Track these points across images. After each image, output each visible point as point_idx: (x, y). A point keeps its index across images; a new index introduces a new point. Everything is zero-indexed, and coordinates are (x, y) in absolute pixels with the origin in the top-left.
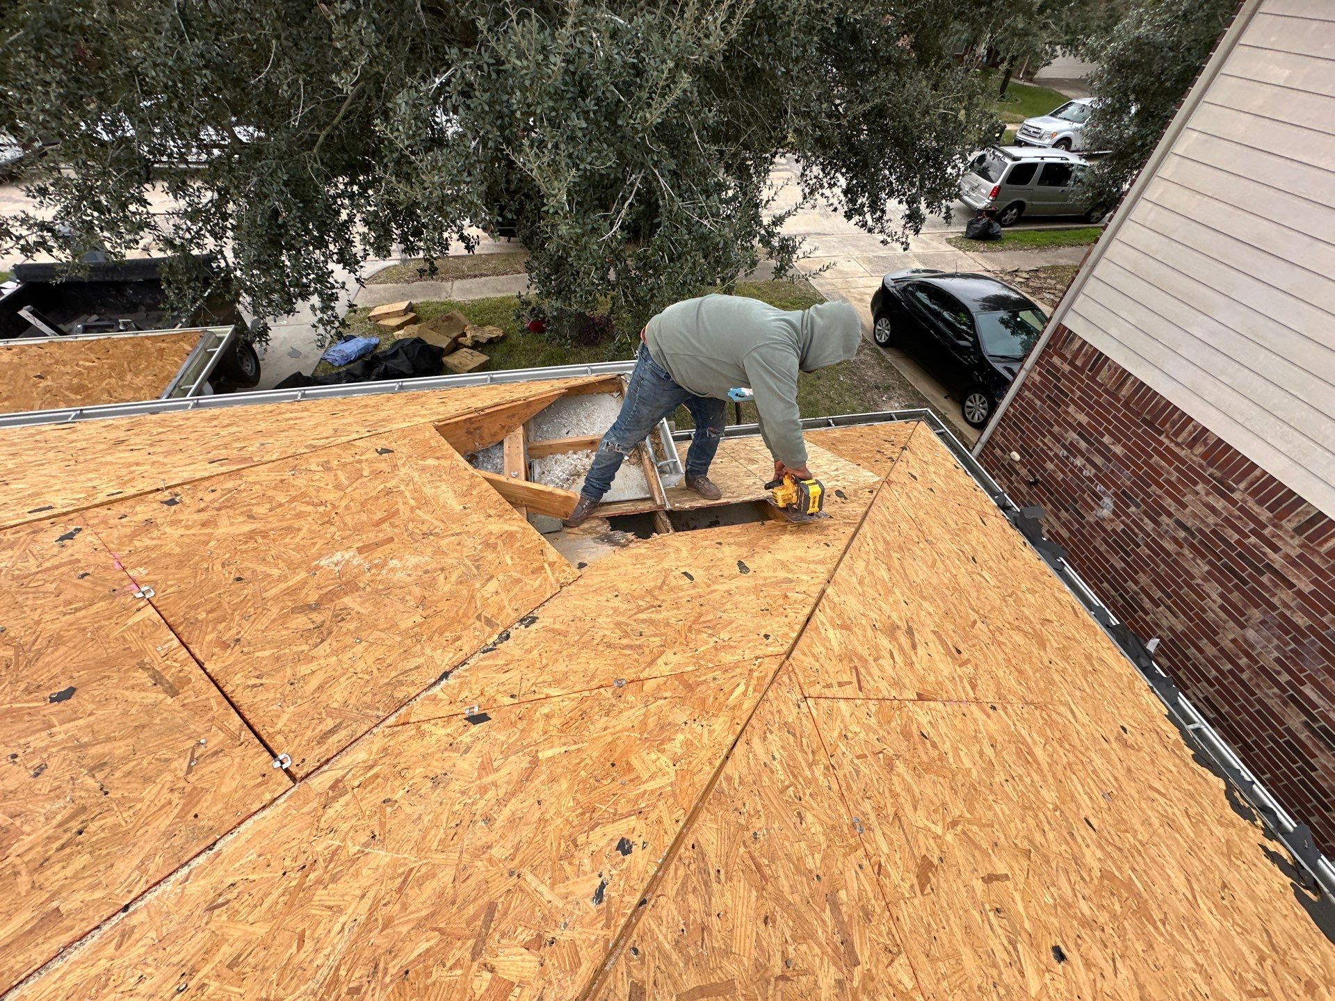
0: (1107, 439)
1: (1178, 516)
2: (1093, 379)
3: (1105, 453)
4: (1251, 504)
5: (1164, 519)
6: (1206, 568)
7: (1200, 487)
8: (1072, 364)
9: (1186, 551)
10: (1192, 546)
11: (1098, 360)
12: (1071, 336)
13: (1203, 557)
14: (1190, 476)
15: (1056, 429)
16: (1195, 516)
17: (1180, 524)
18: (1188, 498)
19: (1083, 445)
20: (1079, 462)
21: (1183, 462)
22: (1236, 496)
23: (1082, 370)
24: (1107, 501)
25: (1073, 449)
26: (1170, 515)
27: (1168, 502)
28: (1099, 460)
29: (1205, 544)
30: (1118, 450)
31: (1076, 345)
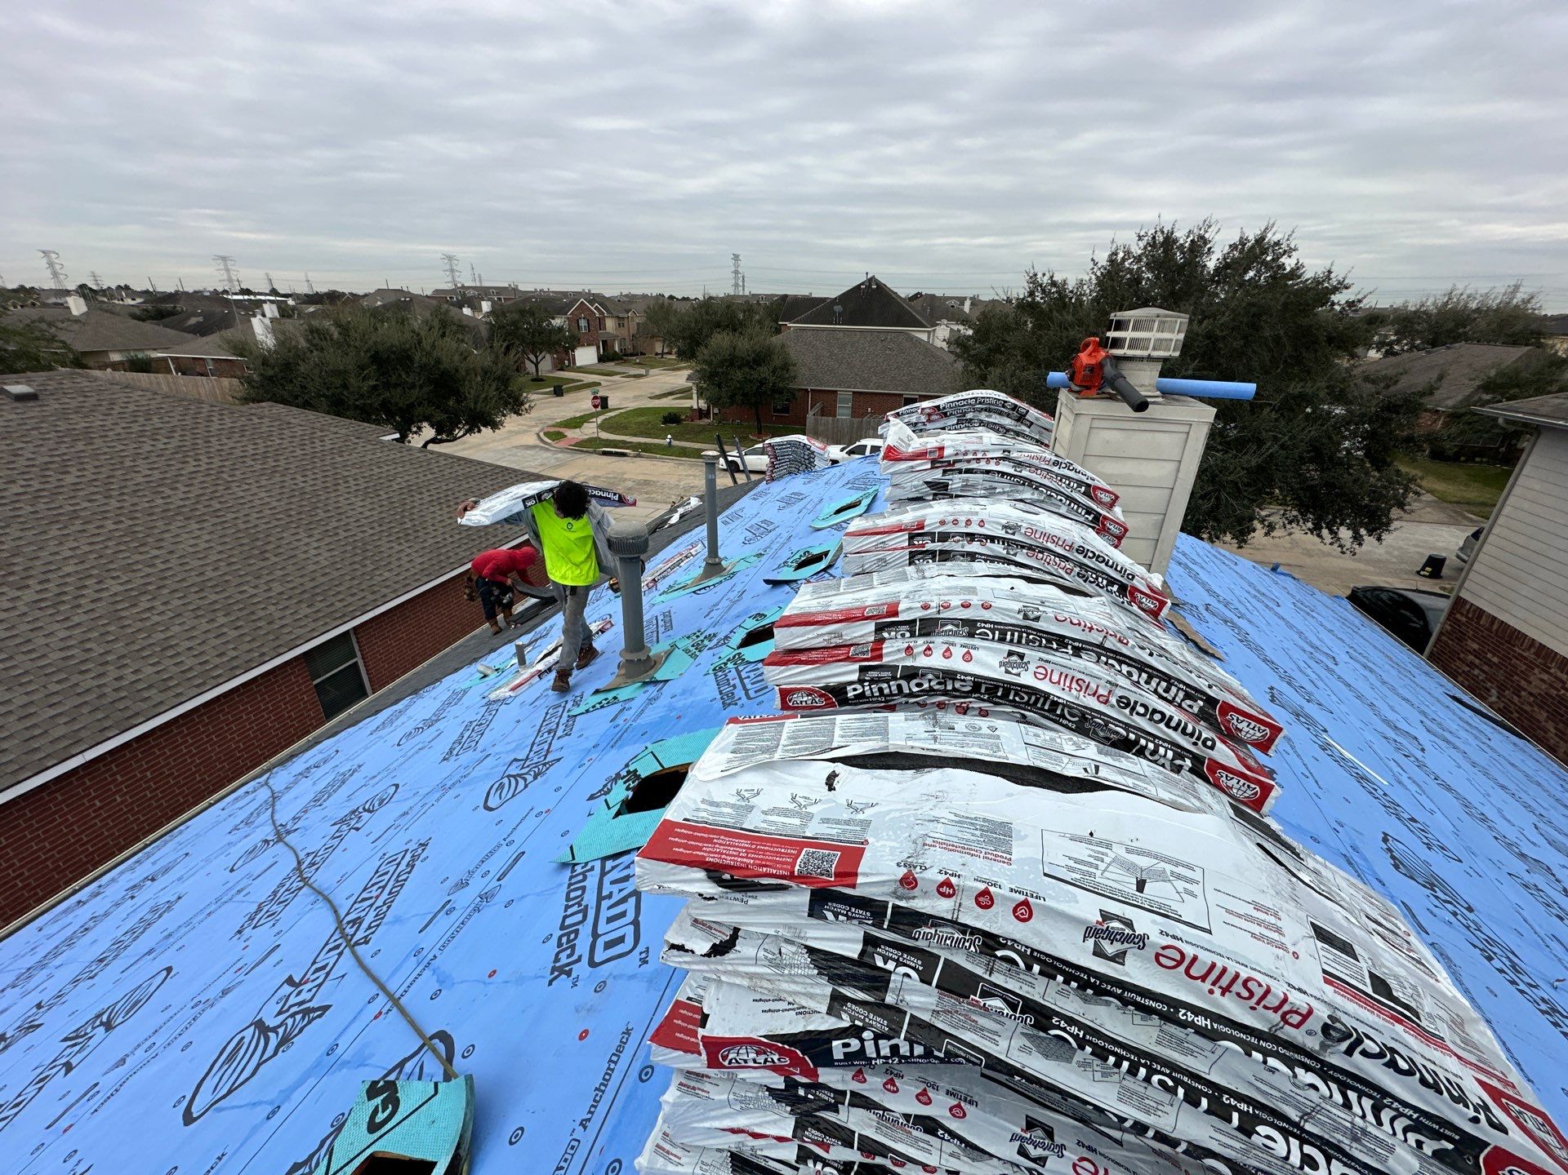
0: (1489, 655)
1: (1529, 689)
2: (1478, 623)
3: (1489, 663)
4: (1559, 674)
5: (1523, 693)
6: (1545, 714)
7: (1536, 671)
8: (1467, 617)
9: (1536, 709)
10: (1538, 705)
11: (1480, 613)
12: (1465, 602)
13: (1543, 708)
14: (1531, 666)
15: (1462, 655)
16: (1536, 687)
17: (1531, 694)
18: (1532, 678)
19: (1477, 661)
20: (1476, 672)
21: (1526, 658)
22: (1552, 671)
23: (1471, 619)
24: (1494, 691)
25: (1472, 665)
26: (1525, 690)
27: (1523, 683)
28: (1486, 668)
29: (1542, 701)
30: (1495, 660)
31: (1468, 607)
